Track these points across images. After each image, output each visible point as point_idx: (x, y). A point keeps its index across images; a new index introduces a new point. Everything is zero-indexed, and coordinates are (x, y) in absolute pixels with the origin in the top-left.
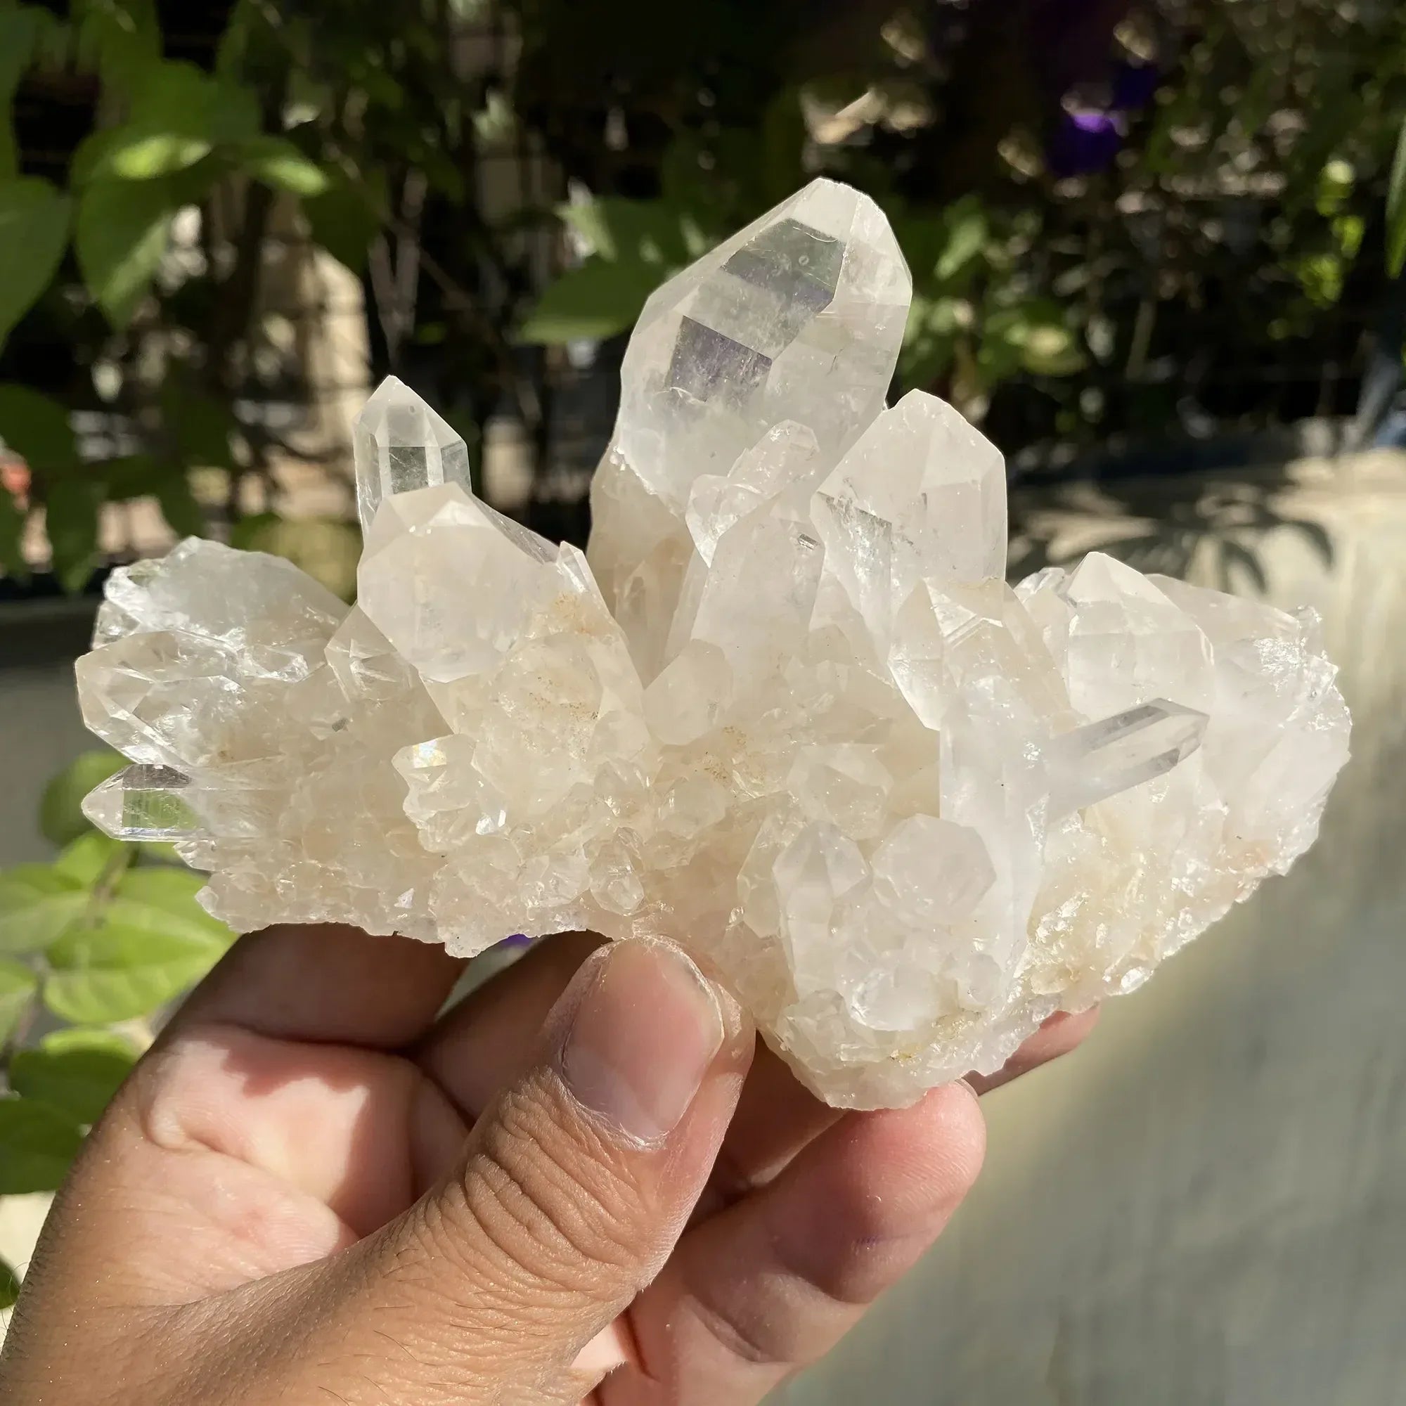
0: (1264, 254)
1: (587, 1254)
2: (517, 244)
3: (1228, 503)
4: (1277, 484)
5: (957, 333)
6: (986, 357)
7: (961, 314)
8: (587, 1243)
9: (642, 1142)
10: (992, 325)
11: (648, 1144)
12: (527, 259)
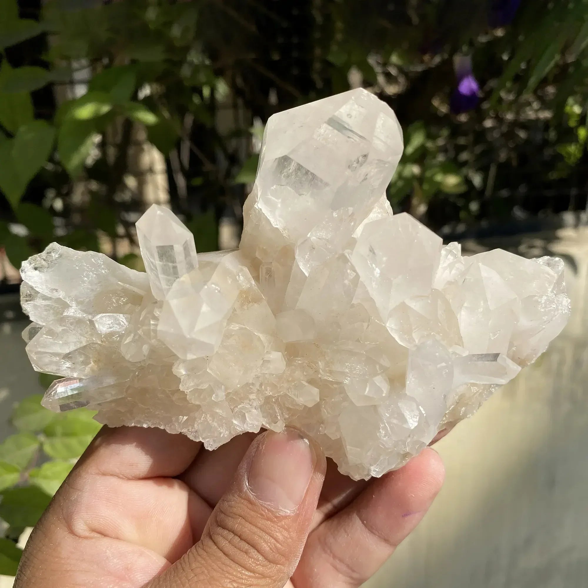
0: (546, 143)
1: (270, 561)
2: (233, 144)
3: (532, 247)
4: (552, 238)
5: (414, 177)
6: (426, 187)
7: (415, 170)
8: (271, 557)
9: (289, 512)
10: (428, 174)
11: (291, 512)
12: (236, 151)
